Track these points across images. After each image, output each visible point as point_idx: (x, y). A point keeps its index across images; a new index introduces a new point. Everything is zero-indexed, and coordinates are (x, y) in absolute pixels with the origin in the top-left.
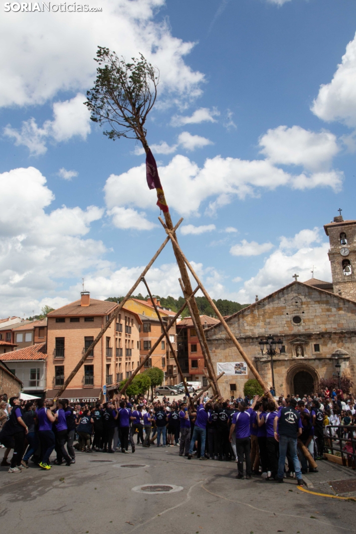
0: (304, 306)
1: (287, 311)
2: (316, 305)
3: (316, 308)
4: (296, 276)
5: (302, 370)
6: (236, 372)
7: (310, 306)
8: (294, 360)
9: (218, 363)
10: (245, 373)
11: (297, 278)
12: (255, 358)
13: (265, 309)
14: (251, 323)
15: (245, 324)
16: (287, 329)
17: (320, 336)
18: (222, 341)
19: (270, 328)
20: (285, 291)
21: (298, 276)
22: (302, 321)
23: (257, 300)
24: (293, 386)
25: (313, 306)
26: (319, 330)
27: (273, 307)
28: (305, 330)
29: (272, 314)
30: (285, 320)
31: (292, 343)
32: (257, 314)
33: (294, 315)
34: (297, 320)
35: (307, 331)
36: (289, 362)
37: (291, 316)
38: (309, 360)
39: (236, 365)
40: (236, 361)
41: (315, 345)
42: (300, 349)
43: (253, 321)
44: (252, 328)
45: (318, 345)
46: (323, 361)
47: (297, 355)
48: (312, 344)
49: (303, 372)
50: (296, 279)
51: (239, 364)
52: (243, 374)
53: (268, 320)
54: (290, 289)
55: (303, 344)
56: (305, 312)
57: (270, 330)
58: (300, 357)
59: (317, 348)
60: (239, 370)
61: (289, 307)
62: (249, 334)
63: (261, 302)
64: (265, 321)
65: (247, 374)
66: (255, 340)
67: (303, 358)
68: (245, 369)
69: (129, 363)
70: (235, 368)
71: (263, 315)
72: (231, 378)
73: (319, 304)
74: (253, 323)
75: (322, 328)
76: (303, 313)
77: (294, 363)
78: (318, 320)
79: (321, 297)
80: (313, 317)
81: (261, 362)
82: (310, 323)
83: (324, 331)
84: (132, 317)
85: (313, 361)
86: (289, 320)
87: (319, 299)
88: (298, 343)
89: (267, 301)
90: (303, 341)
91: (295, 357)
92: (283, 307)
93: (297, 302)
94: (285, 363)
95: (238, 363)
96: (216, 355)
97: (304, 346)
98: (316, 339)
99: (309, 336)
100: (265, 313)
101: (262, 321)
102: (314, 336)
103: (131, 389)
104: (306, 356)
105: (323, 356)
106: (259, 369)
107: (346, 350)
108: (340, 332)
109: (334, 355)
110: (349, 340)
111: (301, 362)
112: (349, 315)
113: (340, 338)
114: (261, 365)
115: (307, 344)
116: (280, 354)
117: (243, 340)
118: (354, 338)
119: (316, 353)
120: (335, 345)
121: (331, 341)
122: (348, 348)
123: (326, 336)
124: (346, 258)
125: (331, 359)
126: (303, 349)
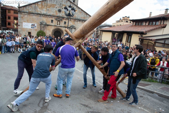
0: (63, 6)
1: (56, 6)
6: (31, 27)
8: (56, 26)
9: (23, 23)
12: (41, 23)
13: (48, 4)
15: (38, 8)
16: (55, 14)
17: (67, 19)
18: (27, 13)
19: (48, 12)
22: (62, 12)
27: (51, 4)
30: (55, 10)
31: (56, 20)
32: (44, 5)
33: (59, 9)
34: (60, 11)
35: (63, 16)
36: (54, 26)
37: (57, 9)
38: (62, 27)
39: (32, 25)
40: (32, 23)
41: (65, 22)
42: (59, 22)
43: (41, 8)
44: (41, 10)
45: (66, 22)
49: (58, 31)
52: (34, 29)
53: (48, 9)
58: (58, 25)
59: (65, 23)
60: (33, 27)
62: (39, 12)
65: (36, 29)
66: (41, 15)
67: (59, 26)
68: (35, 27)
70: (31, 26)
71: (46, 6)
72: (29, 30)
77: (56, 27)
79: (70, 4)
81: (43, 24)
85: (63, 28)
88: (59, 20)
90: (61, 19)
91: (56, 25)
92: (55, 4)
93: (61, 4)
94: (52, 27)
95: (33, 24)
96: (23, 19)
97: (60, 22)
98: (66, 20)
99: (63, 18)
101: (45, 8)
102: (65, 19)
104: (61, 25)
105: (67, 26)
106: (42, 27)
107: (75, 26)
108: (75, 19)
109: (71, 26)
110: (77, 22)
111: (58, 27)
112: (79, 13)
113: (74, 21)
114: (43, 26)
115: (62, 21)
116: (51, 23)
117: (36, 15)
118: (78, 22)
119: (64, 25)
120: (72, 23)
121: (70, 22)
122: (76, 25)
123: (69, 19)
125: (69, 28)
126: (60, 23)
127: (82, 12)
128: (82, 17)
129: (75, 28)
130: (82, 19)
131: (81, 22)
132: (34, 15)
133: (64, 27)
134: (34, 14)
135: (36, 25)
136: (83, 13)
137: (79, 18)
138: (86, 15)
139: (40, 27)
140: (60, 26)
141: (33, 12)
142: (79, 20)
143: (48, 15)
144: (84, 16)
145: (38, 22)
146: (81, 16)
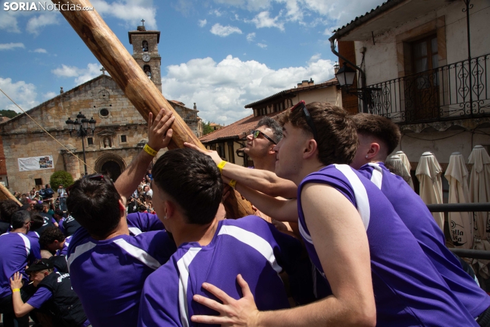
0: (111, 99)
1: (95, 104)
2: (123, 99)
3: (123, 101)
4: (103, 69)
5: (109, 160)
6: (41, 167)
7: (117, 99)
8: (102, 151)
9: (19, 159)
10: (51, 167)
12: (62, 151)
13: (71, 102)
14: (55, 116)
15: (49, 117)
17: (127, 128)
18: (23, 135)
20: (92, 83)
22: (110, 114)
23: (61, 92)
25: (120, 99)
26: (125, 122)
27: (80, 100)
29: (79, 107)
30: (92, 113)
31: (100, 135)
32: (62, 106)
33: (101, 108)
34: (104, 112)
35: (114, 123)
36: (97, 153)
37: (98, 110)
38: (117, 150)
39: (41, 159)
40: (40, 156)
41: (122, 136)
42: (107, 141)
43: (58, 114)
44: (57, 121)
45: (125, 136)
46: (129, 150)
47: (105, 146)
48: (119, 135)
49: (110, 162)
51: (44, 159)
52: (48, 168)
53: (74, 113)
54: (97, 82)
55: (110, 136)
56: (112, 105)
58: (108, 148)
59: (124, 139)
60: (44, 164)
61: (96, 100)
62: (54, 127)
63: (66, 94)
64: (71, 114)
65: (53, 167)
66: (61, 133)
68: (51, 162)
70: (40, 162)
71: (69, 108)
72: (36, 173)
73: (126, 97)
74: (58, 115)
75: (129, 120)
76: (111, 106)
77: (102, 154)
78: (125, 112)
80: (120, 110)
82: (117, 116)
83: (130, 123)
85: (120, 151)
86: (96, 112)
88: (105, 134)
89: (72, 93)
90: (111, 133)
91: (102, 148)
92: (90, 100)
93: (104, 96)
94: (93, 154)
95: (43, 157)
96: (16, 151)
98: (123, 131)
99: (116, 128)
100: (71, 105)
101: (68, 114)
102: (121, 128)
104: (113, 147)
105: (130, 146)
106: (66, 162)
108: (145, 123)
109: (139, 145)
111: (109, 152)
113: (145, 129)
114: (69, 158)
115: (114, 135)
116: (87, 146)
119: (122, 143)
120: (140, 136)
121: (136, 132)
123: (132, 127)
124: (148, 64)
125: (136, 148)
126: (110, 141)
132: (42, 135)
134: (41, 133)
135: (51, 159)
139: (62, 162)
140: (113, 150)
141: (39, 129)
145: (56, 150)
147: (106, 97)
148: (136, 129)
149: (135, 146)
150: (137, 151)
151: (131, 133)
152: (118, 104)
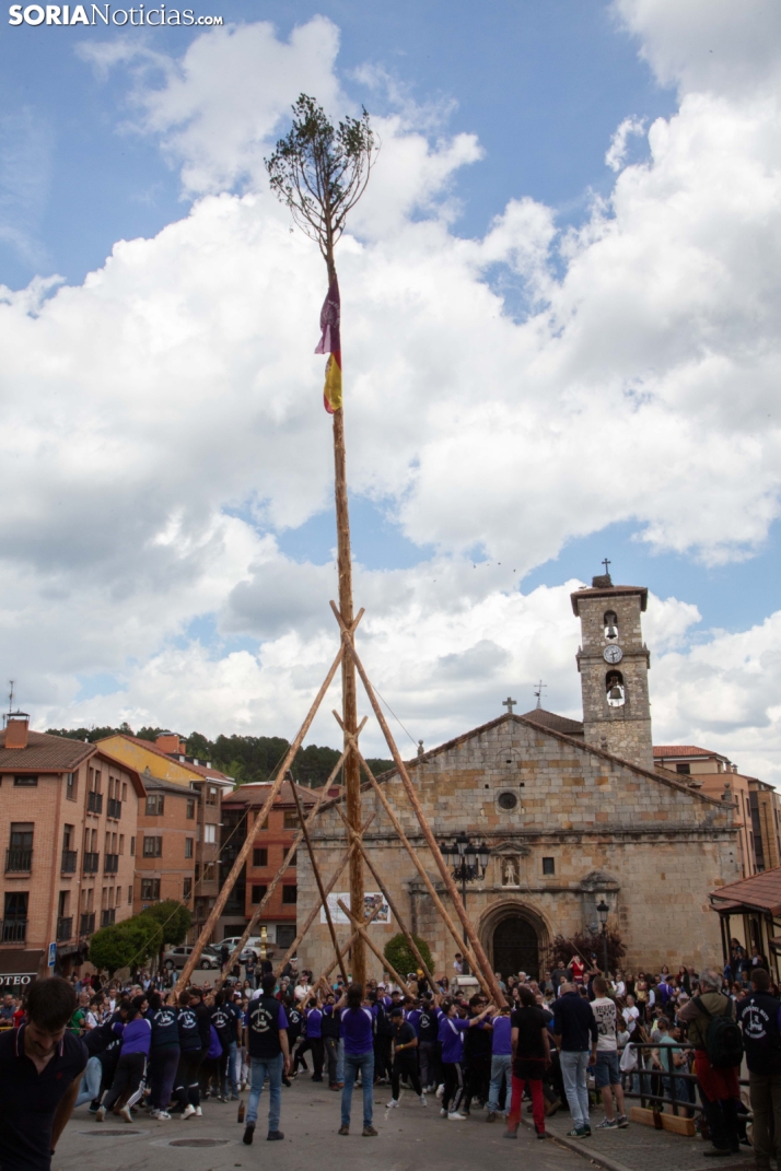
0: (524, 771)
1: (486, 779)
2: (551, 770)
3: (551, 776)
4: (509, 702)
5: (513, 914)
7: (536, 770)
8: (496, 891)
10: (385, 919)
11: (514, 706)
12: (410, 883)
13: (437, 774)
14: (404, 804)
15: (391, 807)
16: (485, 821)
17: (558, 839)
18: (336, 843)
19: (447, 818)
20: (484, 734)
21: (515, 703)
22: (519, 804)
23: (420, 751)
24: (491, 951)
25: (545, 771)
26: (554, 825)
27: (456, 770)
28: (525, 824)
29: (454, 785)
30: (481, 800)
31: (493, 854)
32: (419, 782)
33: (502, 790)
34: (508, 800)
35: (528, 827)
36: (485, 896)
37: (492, 795)
38: (531, 891)
39: (366, 900)
40: (366, 891)
41: (545, 859)
42: (510, 868)
43: (409, 801)
44: (406, 815)
45: (552, 859)
46: (561, 895)
47: (505, 880)
48: (540, 853)
49: (514, 920)
50: (510, 708)
51: (372, 899)
52: (379, 922)
53: (442, 800)
54: (495, 730)
55: (518, 855)
56: (526, 783)
57: (447, 822)
58: (511, 886)
59: (549, 865)
61: (490, 772)
62: (400, 828)
63: (429, 755)
64: (436, 801)
65: (389, 921)
67: (517, 887)
68: (385, 910)
69: (111, 888)
71: (433, 788)
73: (558, 766)
75: (563, 821)
76: (522, 785)
77: (496, 900)
78: (555, 802)
79: (562, 753)
80: (543, 796)
81: (423, 893)
82: (537, 809)
83: (564, 827)
84: (124, 779)
85: (538, 896)
86: (490, 799)
87: (558, 757)
88: (508, 852)
89: (443, 754)
90: (519, 848)
91: (499, 884)
92: (478, 770)
93: (509, 762)
94: (479, 897)
95: (372, 895)
96: (320, 875)
98: (548, 846)
99: (533, 837)
100: (437, 782)
101: (429, 801)
102: (543, 840)
103: (117, 953)
105: (562, 884)
106: (418, 911)
107: (613, 874)
108: (601, 831)
109: (585, 882)
110: (618, 851)
111: (512, 896)
112: (622, 794)
113: (600, 844)
114: (423, 902)
115: (527, 855)
117: (385, 843)
118: (630, 848)
119: (545, 877)
120: (587, 862)
121: (580, 852)
122: (617, 868)
123: (570, 840)
124: (616, 668)
125: (577, 892)
126: (517, 869)
127: (642, 779)
128: (645, 814)
129: (616, 891)
130: (651, 823)
131: (647, 846)
132: (374, 844)
133: (543, 891)
134: (372, 840)
136: (647, 790)
137: (625, 821)
138: (672, 795)
139: (408, 909)
140: (522, 891)
141: (370, 831)
142: (627, 834)
143: (448, 835)
144: (658, 801)
145: (398, 881)
146: (637, 809)
147: (513, 765)
148: (578, 844)
149: (573, 885)
150: (578, 900)
151: (565, 852)
152: (538, 782)
